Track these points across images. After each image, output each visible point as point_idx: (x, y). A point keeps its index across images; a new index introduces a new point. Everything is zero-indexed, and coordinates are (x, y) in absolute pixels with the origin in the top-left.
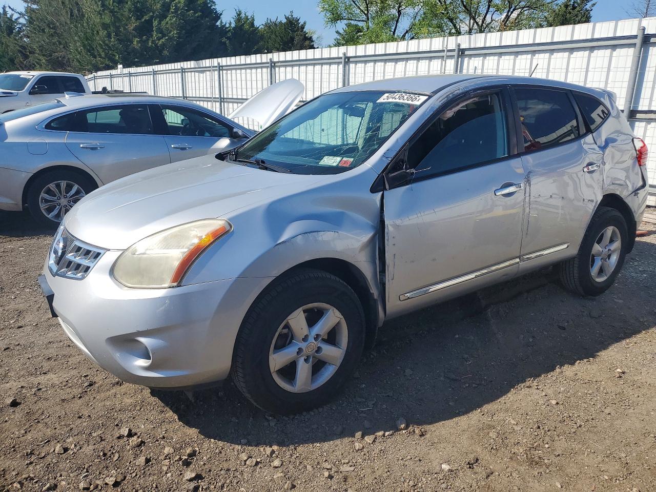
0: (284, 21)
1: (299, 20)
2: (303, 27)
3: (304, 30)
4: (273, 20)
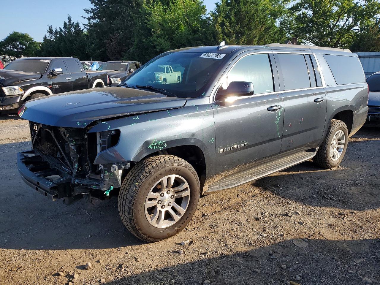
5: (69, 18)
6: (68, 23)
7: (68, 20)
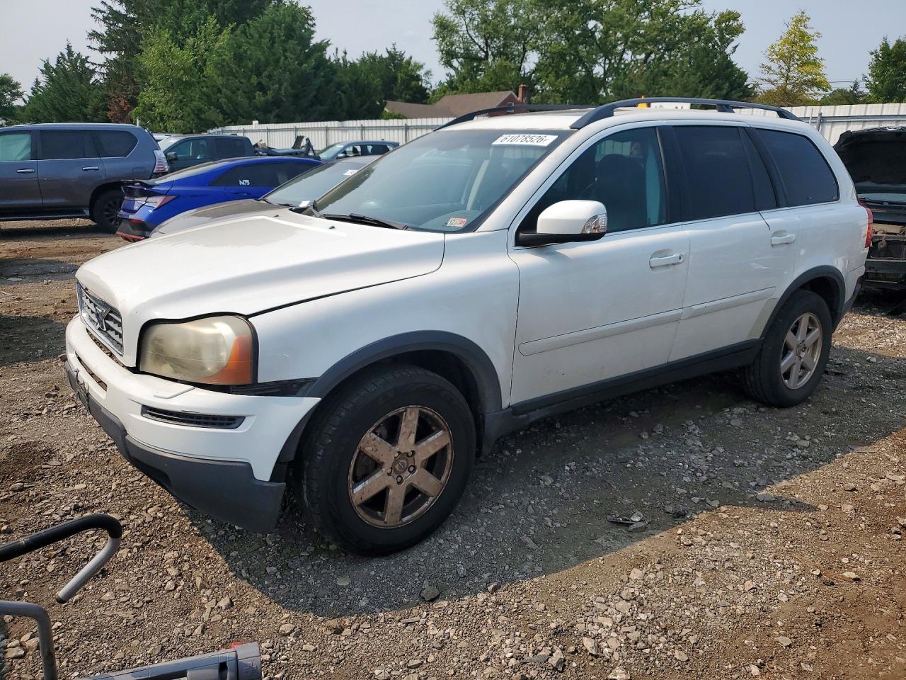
5: (68, 46)
6: (67, 57)
7: (67, 51)
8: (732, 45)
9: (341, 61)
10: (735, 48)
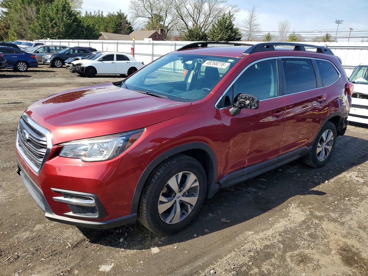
0: (117, 14)
1: (124, 14)
2: (126, 18)
3: (127, 19)
4: (112, 13)
8: (234, 17)
9: (101, 16)
10: (234, 18)
